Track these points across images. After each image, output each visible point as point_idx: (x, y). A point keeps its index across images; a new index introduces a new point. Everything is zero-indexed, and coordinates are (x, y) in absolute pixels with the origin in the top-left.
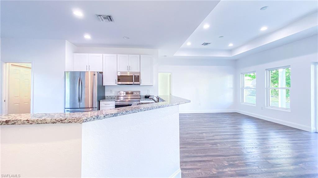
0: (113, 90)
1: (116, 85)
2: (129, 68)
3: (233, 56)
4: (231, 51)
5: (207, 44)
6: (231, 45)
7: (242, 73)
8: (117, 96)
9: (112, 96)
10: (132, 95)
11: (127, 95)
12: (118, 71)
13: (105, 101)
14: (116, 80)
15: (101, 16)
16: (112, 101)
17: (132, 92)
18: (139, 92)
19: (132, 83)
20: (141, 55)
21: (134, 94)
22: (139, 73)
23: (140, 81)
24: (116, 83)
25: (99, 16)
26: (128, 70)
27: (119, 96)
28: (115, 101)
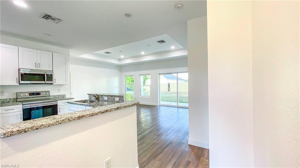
0: (5, 91)
1: (18, 84)
3: (121, 63)
4: (120, 60)
6: (122, 57)
7: (125, 76)
8: (13, 99)
9: (4, 99)
10: (39, 96)
11: (31, 96)
12: (20, 68)
13: (5, 106)
14: (17, 78)
15: (50, 16)
16: (18, 104)
17: (37, 92)
18: (49, 92)
19: (43, 82)
20: (53, 53)
21: (41, 95)
22: (51, 72)
23: (54, 80)
24: (17, 82)
25: (48, 15)
26: (36, 67)
27: (17, 98)
28: (23, 105)
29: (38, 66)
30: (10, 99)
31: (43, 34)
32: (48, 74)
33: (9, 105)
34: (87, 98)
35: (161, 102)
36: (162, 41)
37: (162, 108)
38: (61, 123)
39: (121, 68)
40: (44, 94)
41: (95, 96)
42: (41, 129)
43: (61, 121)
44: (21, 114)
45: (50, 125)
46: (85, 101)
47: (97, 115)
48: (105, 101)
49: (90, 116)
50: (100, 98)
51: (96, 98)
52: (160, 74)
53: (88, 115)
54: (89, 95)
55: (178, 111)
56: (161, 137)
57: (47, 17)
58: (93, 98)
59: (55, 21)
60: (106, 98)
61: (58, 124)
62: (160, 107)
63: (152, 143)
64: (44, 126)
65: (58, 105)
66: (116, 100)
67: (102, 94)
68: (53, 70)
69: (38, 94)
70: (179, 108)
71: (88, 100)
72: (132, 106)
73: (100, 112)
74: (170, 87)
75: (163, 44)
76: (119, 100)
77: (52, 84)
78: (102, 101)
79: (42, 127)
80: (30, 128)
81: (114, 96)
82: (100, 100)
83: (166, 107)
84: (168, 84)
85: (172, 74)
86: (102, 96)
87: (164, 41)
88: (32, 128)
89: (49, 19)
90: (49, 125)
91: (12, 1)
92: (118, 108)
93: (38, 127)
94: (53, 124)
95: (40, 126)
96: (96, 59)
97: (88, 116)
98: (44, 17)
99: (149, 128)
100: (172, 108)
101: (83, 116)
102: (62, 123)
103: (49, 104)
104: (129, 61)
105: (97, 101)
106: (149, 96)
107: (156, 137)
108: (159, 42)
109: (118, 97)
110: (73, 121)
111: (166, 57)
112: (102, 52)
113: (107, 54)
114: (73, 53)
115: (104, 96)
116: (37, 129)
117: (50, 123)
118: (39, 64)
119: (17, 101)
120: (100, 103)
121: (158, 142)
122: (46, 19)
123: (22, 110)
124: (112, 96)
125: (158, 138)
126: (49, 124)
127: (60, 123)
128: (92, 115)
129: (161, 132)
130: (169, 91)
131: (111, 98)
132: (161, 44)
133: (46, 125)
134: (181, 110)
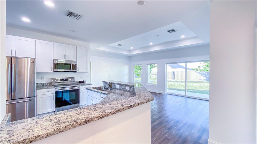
0: (44, 77)
1: (52, 72)
2: (66, 56)
3: (131, 54)
4: (130, 51)
5: (120, 45)
6: (132, 48)
7: (133, 65)
8: (50, 83)
9: (44, 83)
10: (67, 81)
11: (62, 81)
12: (54, 59)
13: (43, 89)
14: (52, 67)
15: (73, 13)
16: (51, 88)
17: (66, 78)
18: (74, 78)
19: (70, 70)
20: (77, 47)
21: (69, 81)
22: (75, 62)
23: (77, 69)
24: (52, 71)
25: (71, 13)
26: (65, 58)
27: (52, 83)
28: (55, 88)
29: (66, 57)
30: (48, 83)
31: (70, 31)
32: (73, 64)
33: (46, 89)
34: (102, 85)
35: (168, 90)
36: (173, 31)
37: (169, 97)
38: (63, 131)
39: (130, 58)
40: (70, 79)
41: (108, 84)
42: (36, 141)
43: (63, 129)
44: (54, 96)
45: (49, 134)
46: (100, 88)
47: (107, 116)
48: (117, 89)
49: (99, 119)
50: (113, 86)
51: (109, 85)
52: (167, 63)
53: (97, 117)
54: (104, 82)
55: (186, 101)
56: (173, 132)
57: (70, 14)
58: (107, 86)
59: (77, 17)
60: (117, 86)
61: (59, 132)
62: (166, 96)
63: (164, 137)
64: (41, 137)
65: (80, 90)
66: (126, 89)
67: (114, 82)
68: (77, 61)
69: (66, 79)
70: (187, 99)
71: (103, 87)
72: (147, 102)
73: (111, 113)
74: (174, 75)
75: (173, 33)
76: (130, 89)
77: (76, 72)
78: (115, 89)
79: (38, 138)
80: (21, 142)
81: (125, 85)
82: (113, 87)
83: (173, 96)
84: (172, 73)
85: (178, 64)
86: (115, 84)
87: (174, 30)
88: (23, 142)
89: (72, 16)
90: (47, 136)
91: (43, 1)
92: (131, 106)
93: (32, 140)
94: (52, 133)
95: (34, 137)
96: (110, 51)
97: (97, 119)
98: (68, 15)
99: (158, 119)
100: (179, 97)
101: (91, 120)
102: (65, 130)
103: (73, 88)
104: (137, 52)
105: (110, 88)
106: (155, 84)
107: (166, 131)
108: (169, 31)
109: (129, 86)
110: (79, 126)
111: (174, 47)
112: (115, 44)
113: (120, 46)
114: (93, 46)
115: (116, 85)
116: (31, 142)
117: (49, 133)
118: (67, 55)
119: (52, 85)
120: (113, 91)
121: (169, 138)
122: (70, 16)
123: (54, 93)
124: (123, 85)
125: (170, 132)
126: (47, 133)
127: (61, 130)
128: (101, 117)
129: (171, 125)
130: (173, 79)
131: (122, 86)
132: (171, 33)
133: (43, 136)
134: (190, 101)
